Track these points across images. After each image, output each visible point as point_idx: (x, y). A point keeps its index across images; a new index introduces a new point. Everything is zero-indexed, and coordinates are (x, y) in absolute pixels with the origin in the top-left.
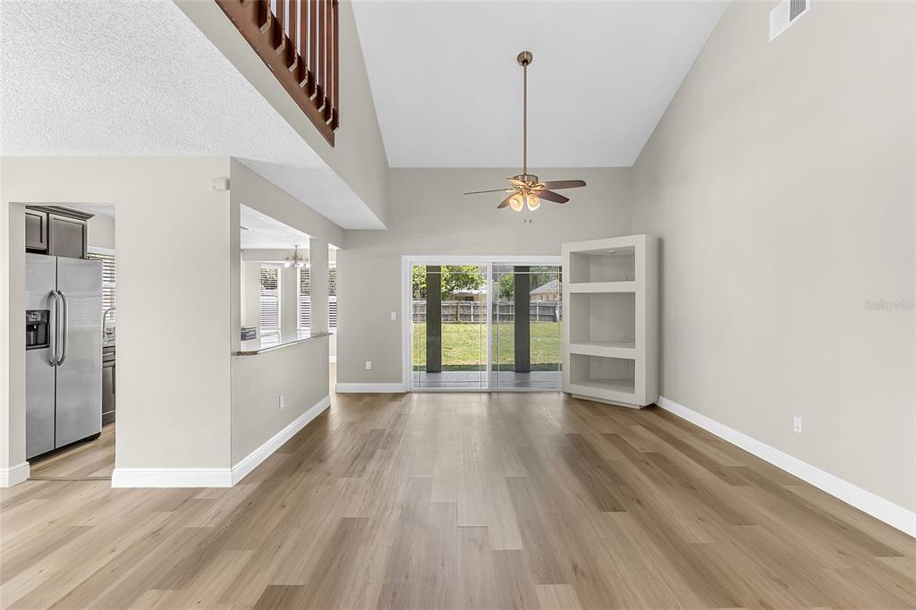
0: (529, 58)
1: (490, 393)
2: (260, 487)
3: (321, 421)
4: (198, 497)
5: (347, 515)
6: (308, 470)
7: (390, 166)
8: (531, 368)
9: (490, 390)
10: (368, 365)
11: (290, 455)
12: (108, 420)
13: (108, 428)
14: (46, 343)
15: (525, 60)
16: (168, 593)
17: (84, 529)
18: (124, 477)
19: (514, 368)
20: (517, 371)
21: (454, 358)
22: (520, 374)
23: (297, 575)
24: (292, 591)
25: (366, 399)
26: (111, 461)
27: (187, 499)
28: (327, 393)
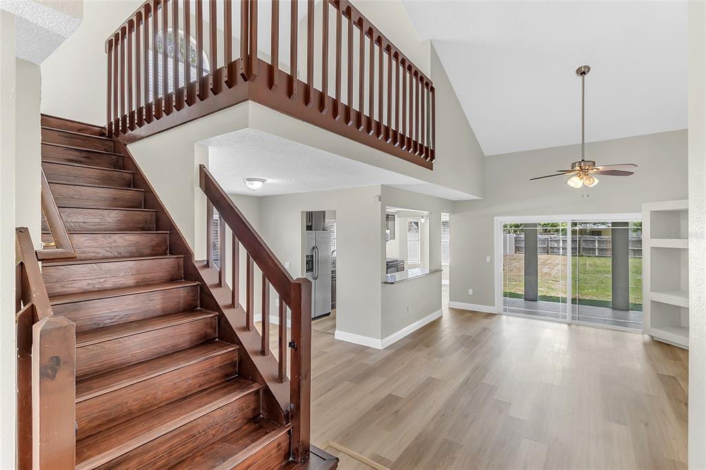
0: (586, 70)
1: (569, 324)
2: (394, 353)
3: (435, 324)
4: (367, 350)
5: (432, 376)
6: (419, 350)
7: (486, 155)
8: (630, 307)
9: (570, 322)
10: (471, 292)
11: (411, 340)
12: (333, 307)
13: (334, 310)
14: (312, 270)
15: (582, 72)
16: (353, 384)
17: (326, 353)
18: (340, 335)
19: (611, 305)
20: (613, 309)
21: (556, 290)
22: (616, 311)
23: (402, 393)
24: (398, 399)
25: (468, 314)
26: (334, 327)
27: (363, 350)
28: (440, 307)
